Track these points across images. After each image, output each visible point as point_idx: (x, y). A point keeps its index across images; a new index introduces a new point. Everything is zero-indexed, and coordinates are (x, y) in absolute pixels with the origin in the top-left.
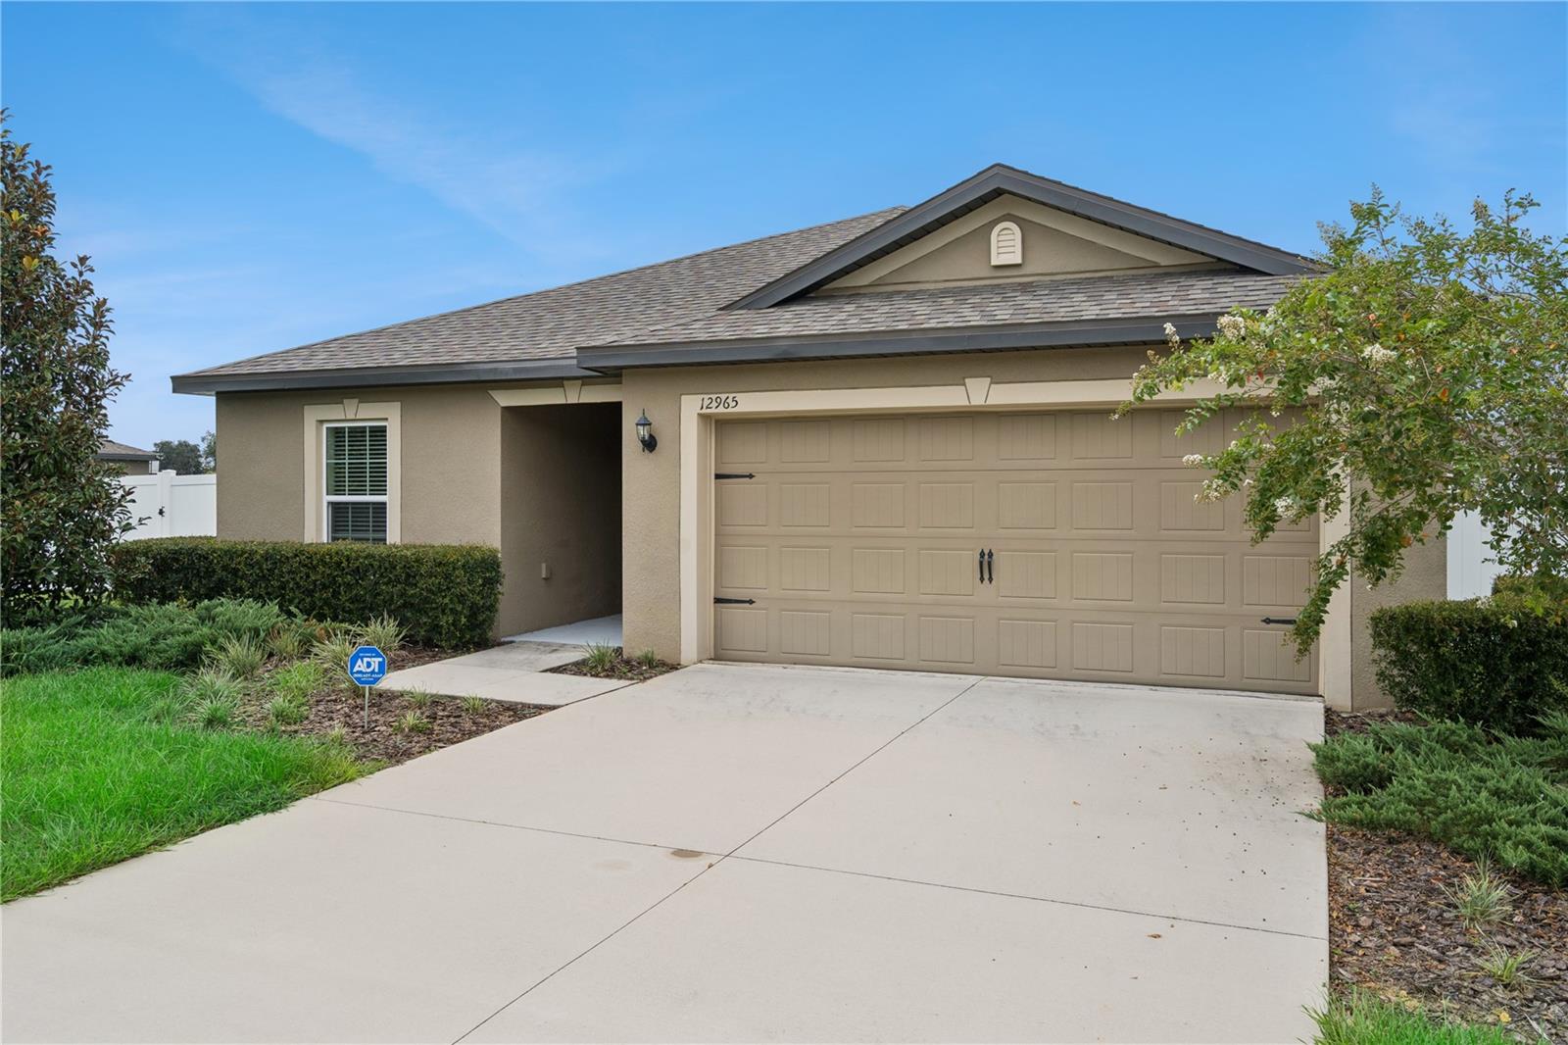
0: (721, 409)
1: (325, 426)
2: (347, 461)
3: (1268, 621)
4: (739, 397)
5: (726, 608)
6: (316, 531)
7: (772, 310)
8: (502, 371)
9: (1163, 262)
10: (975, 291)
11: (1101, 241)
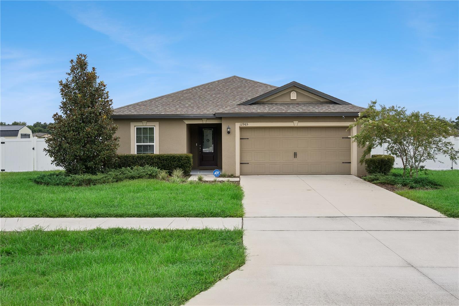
0: (244, 126)
1: (136, 127)
2: (142, 135)
3: (343, 163)
4: (248, 123)
5: (243, 165)
6: (134, 151)
7: (249, 106)
8: (190, 116)
9: (322, 101)
10: (288, 104)
11: (311, 96)
